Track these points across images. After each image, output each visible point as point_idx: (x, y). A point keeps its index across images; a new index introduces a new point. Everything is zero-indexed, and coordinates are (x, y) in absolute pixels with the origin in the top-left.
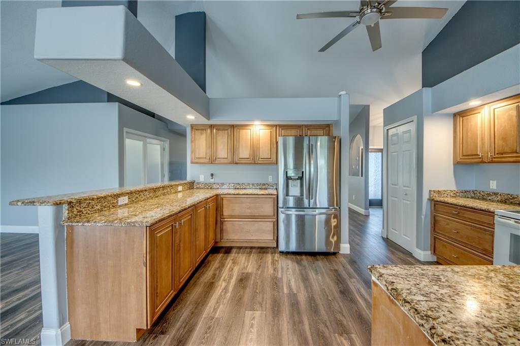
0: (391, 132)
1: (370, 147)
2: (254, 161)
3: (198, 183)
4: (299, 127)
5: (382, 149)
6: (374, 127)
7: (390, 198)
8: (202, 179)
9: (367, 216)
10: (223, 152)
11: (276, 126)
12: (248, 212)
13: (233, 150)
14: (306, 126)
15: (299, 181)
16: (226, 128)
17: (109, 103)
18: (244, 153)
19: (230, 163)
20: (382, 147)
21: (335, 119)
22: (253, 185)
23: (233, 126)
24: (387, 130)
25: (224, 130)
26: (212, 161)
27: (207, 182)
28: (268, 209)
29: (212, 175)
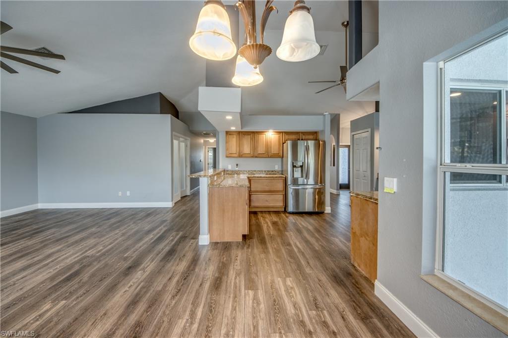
0: (356, 137)
1: (340, 144)
2: (268, 155)
3: (228, 171)
4: (297, 133)
5: (349, 146)
6: (343, 128)
7: (355, 179)
8: (230, 168)
9: (338, 195)
10: (247, 149)
11: (282, 132)
12: (267, 189)
13: (254, 148)
14: (302, 133)
15: (300, 168)
16: (250, 133)
17: (162, 115)
18: (261, 150)
19: (252, 157)
20: (349, 144)
21: (322, 129)
22: (265, 171)
23: (253, 133)
24: (353, 135)
25: (249, 135)
26: (241, 156)
27: (234, 170)
28: (280, 186)
29: (237, 165)
